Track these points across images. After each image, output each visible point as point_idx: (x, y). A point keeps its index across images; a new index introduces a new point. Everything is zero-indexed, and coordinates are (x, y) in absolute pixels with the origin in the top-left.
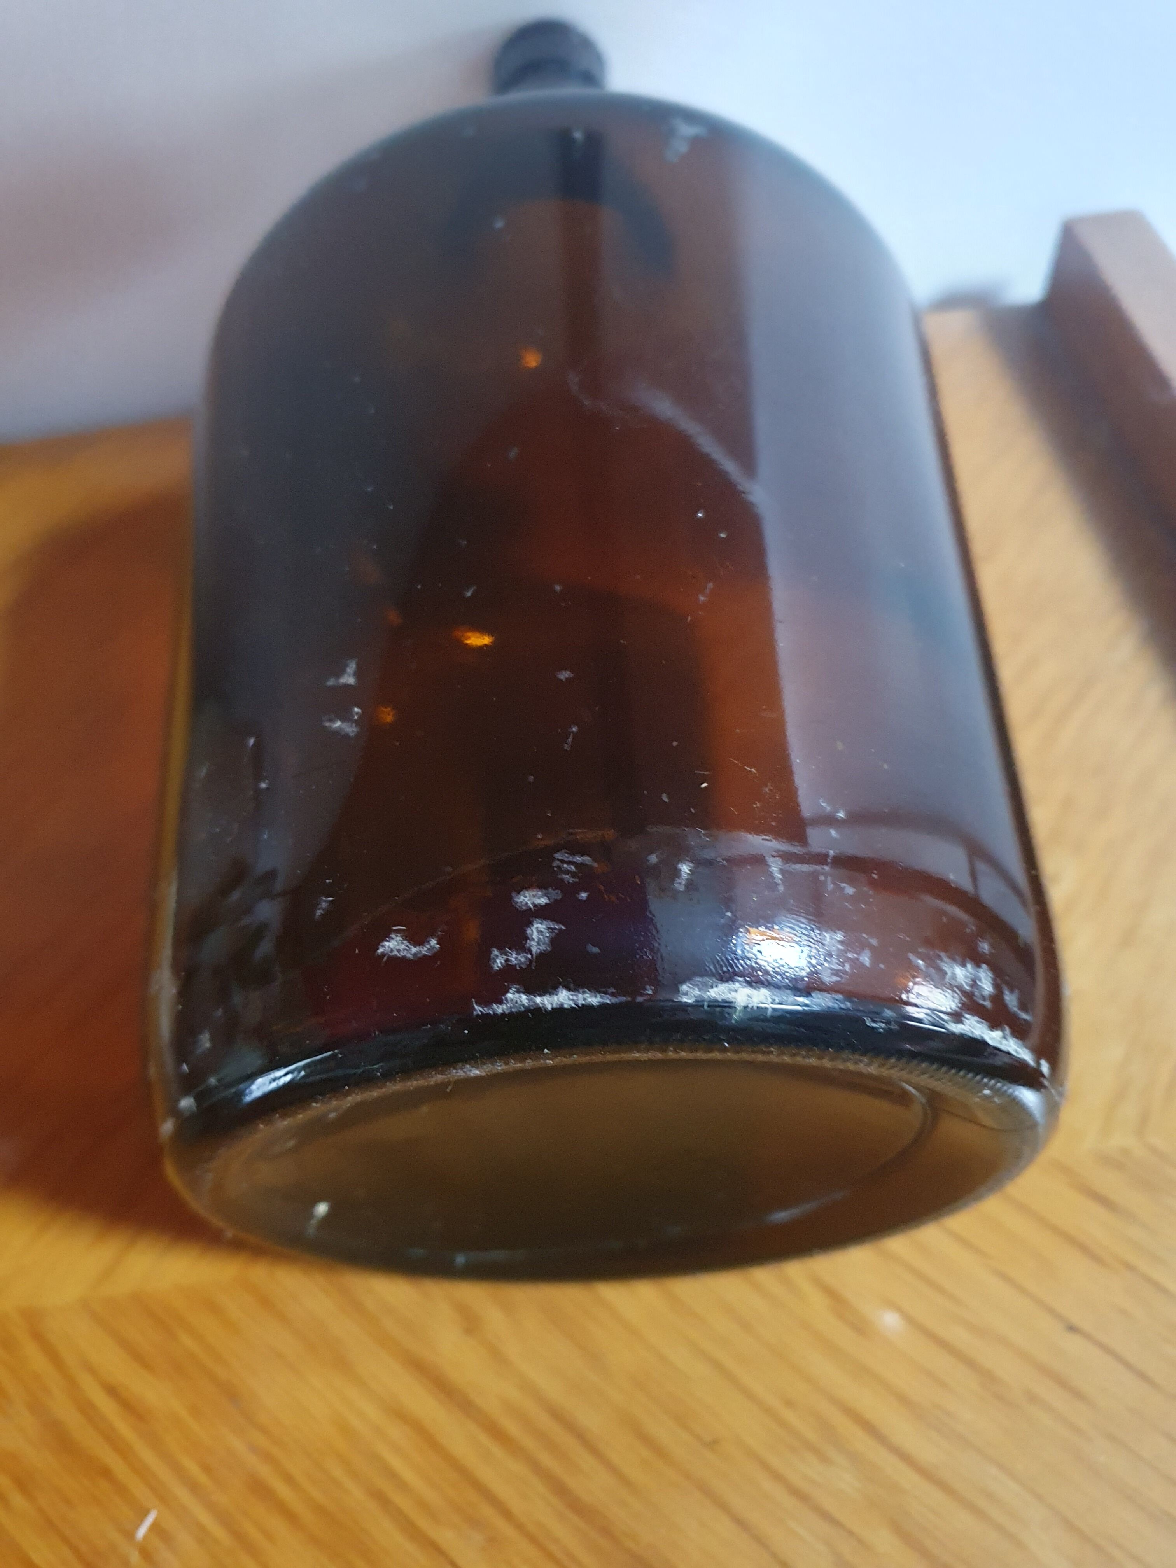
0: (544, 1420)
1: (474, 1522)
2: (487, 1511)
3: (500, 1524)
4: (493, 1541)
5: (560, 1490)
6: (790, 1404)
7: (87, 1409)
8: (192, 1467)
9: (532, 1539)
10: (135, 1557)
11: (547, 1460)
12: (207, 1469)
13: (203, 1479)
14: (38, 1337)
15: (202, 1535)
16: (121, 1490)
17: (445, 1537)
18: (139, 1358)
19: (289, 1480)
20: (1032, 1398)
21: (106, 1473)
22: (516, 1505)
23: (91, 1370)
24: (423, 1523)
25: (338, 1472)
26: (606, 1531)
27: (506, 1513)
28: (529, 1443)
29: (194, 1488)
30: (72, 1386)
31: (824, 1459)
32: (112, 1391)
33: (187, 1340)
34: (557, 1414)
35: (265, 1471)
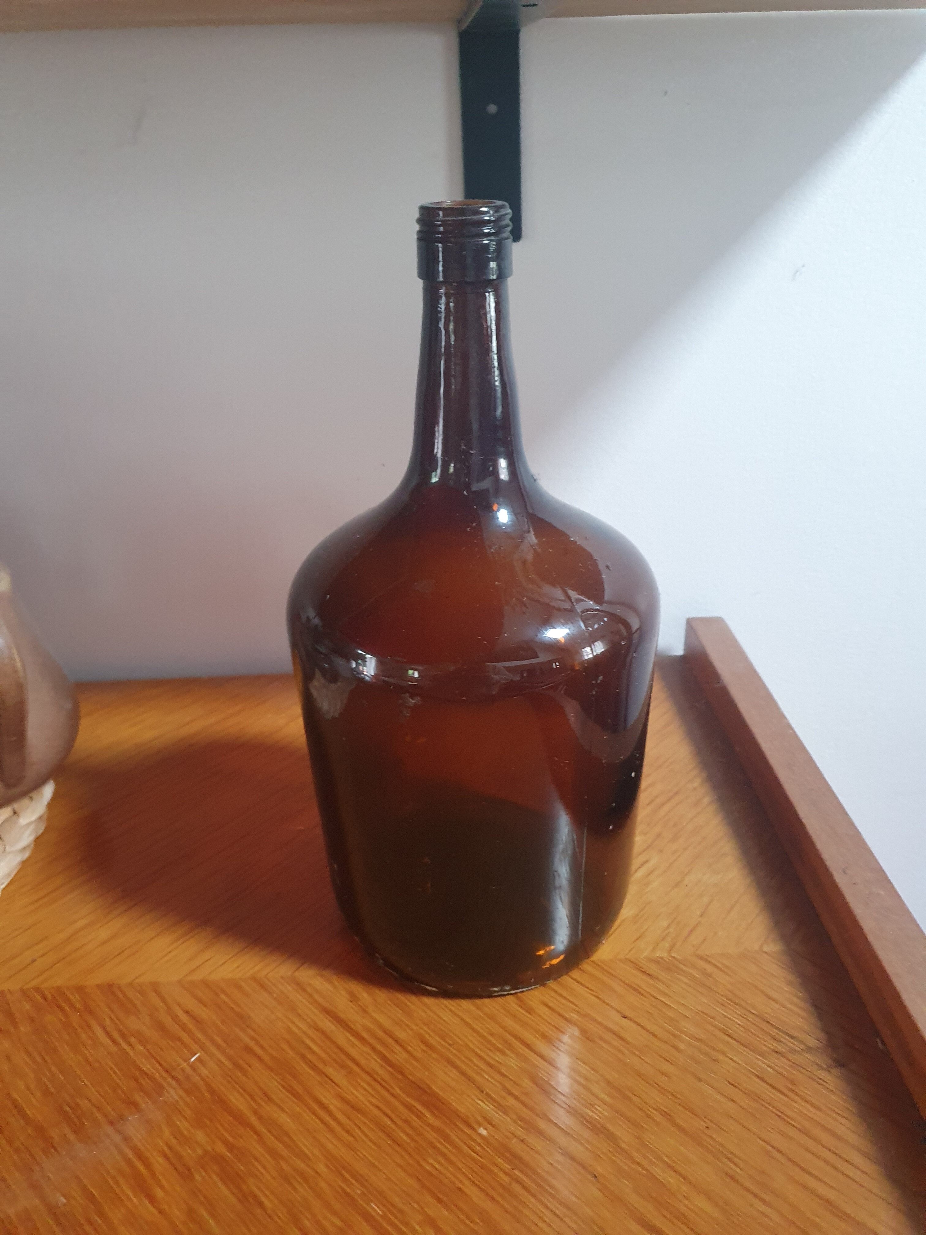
0: (380, 1034)
1: (343, 1066)
2: (350, 1063)
3: (355, 1068)
4: (351, 1072)
5: (384, 1058)
6: (492, 1035)
7: (176, 1018)
8: (219, 1041)
9: (368, 1073)
10: (188, 1070)
11: (380, 1048)
12: (225, 1041)
13: (224, 1045)
14: (157, 992)
15: (220, 1063)
16: (186, 1046)
17: (330, 1071)
18: (201, 1001)
19: (262, 1047)
20: (601, 1038)
21: (180, 1040)
22: (363, 1062)
23: (179, 1005)
24: (321, 1066)
25: (285, 1047)
26: (402, 1073)
27: (358, 1064)
28: (372, 1041)
29: (218, 1047)
30: (169, 1008)
31: (504, 1054)
32: (187, 1012)
33: (223, 996)
34: (386, 1032)
35: (252, 1044)
